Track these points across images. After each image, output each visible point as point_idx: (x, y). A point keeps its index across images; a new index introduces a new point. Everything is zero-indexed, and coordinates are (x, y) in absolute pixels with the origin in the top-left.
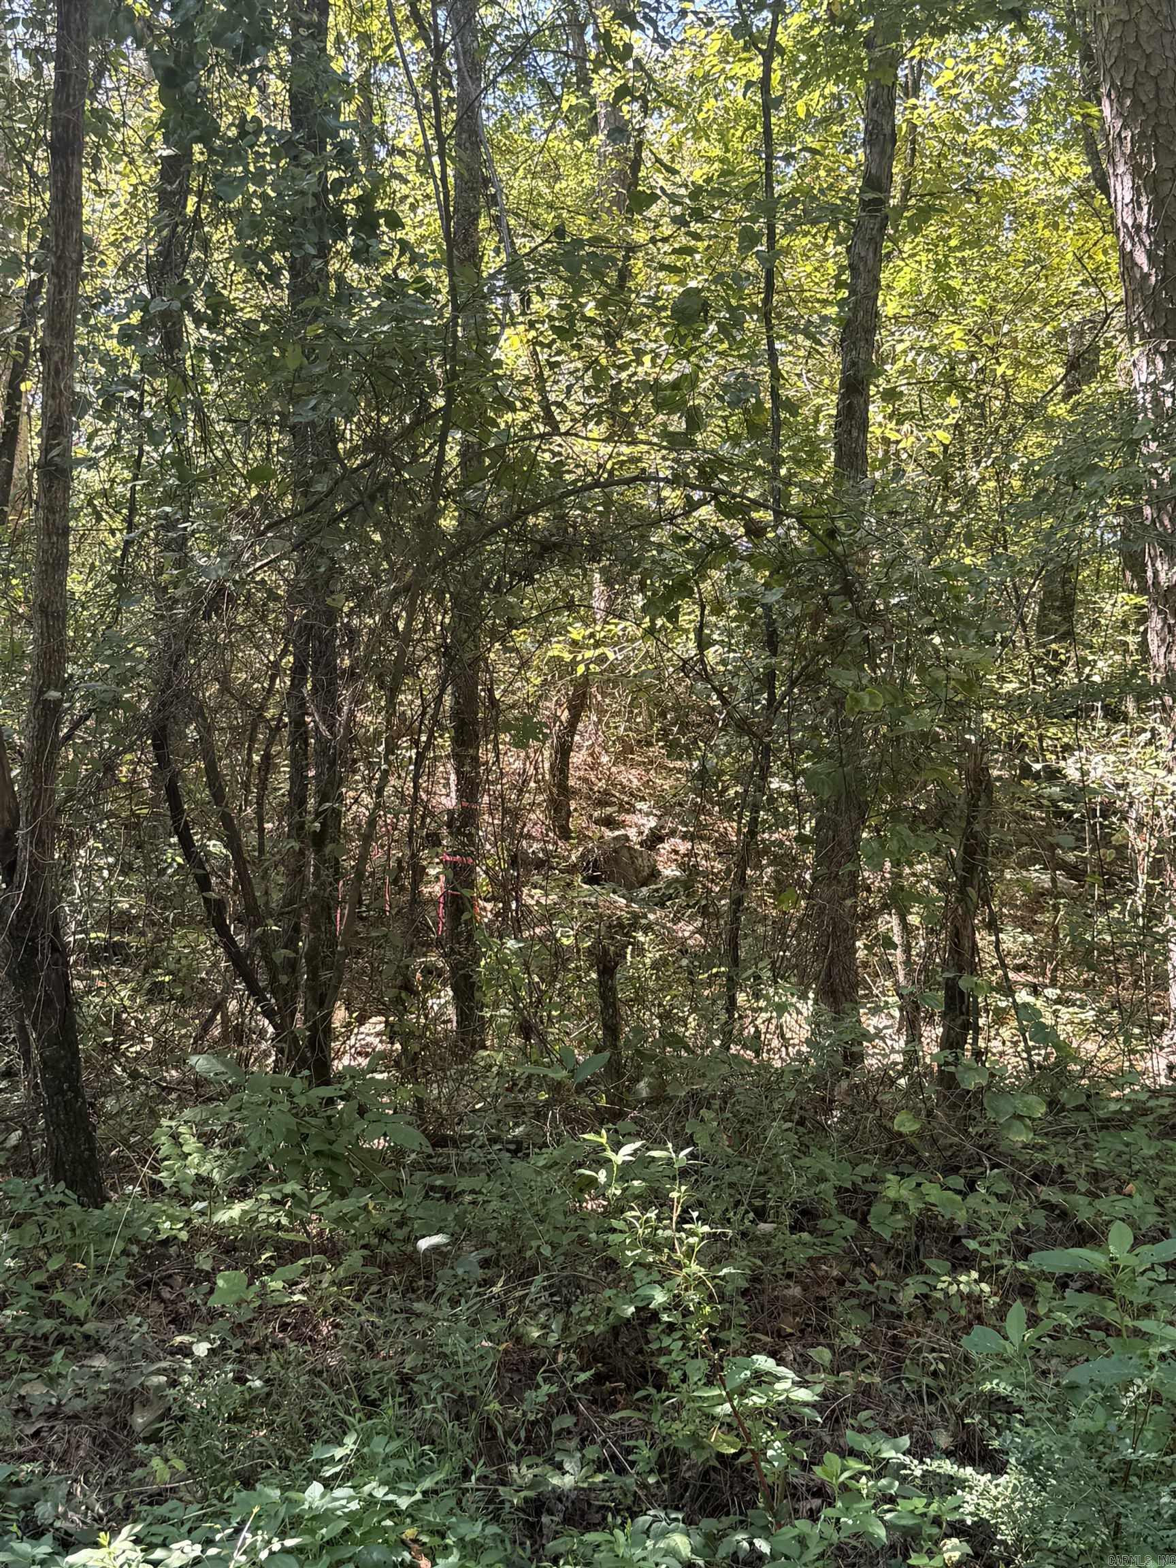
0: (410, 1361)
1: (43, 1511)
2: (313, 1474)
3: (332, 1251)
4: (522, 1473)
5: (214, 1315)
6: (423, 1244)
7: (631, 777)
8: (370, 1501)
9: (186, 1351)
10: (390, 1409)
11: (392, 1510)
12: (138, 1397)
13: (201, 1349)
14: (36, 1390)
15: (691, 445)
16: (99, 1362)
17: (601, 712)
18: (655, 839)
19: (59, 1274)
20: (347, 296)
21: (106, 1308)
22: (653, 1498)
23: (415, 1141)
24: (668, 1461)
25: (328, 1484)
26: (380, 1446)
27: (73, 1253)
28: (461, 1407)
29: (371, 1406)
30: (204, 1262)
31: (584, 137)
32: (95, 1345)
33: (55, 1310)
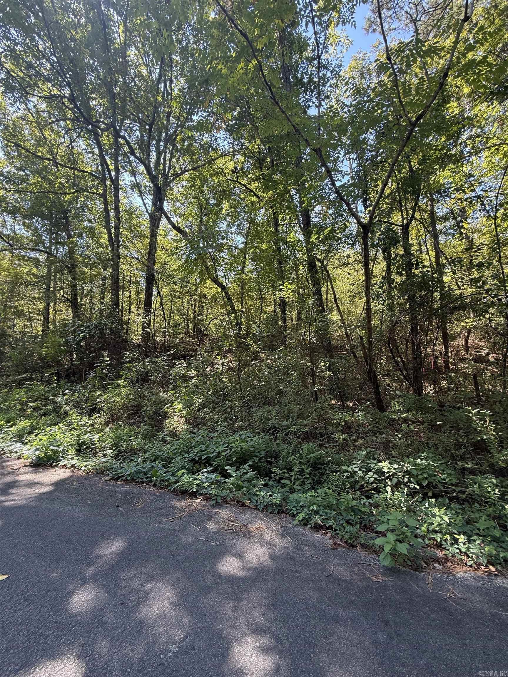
0: (437, 442)
1: (376, 456)
2: (419, 458)
3: (422, 423)
4: (460, 463)
5: (402, 431)
6: (438, 423)
7: (482, 344)
8: (429, 464)
9: (397, 435)
10: (433, 449)
11: (433, 465)
12: (391, 442)
13: (400, 436)
14: (374, 438)
15: (483, 288)
16: (384, 435)
17: (474, 333)
18: (488, 354)
19: (378, 422)
20: (415, 275)
21: (385, 428)
22: (488, 472)
23: (436, 406)
24: (492, 466)
25: (422, 460)
26: (431, 455)
27: (380, 419)
28: (447, 451)
29: (430, 448)
30: (400, 422)
31: (461, 240)
32: (383, 433)
33: (377, 427)
